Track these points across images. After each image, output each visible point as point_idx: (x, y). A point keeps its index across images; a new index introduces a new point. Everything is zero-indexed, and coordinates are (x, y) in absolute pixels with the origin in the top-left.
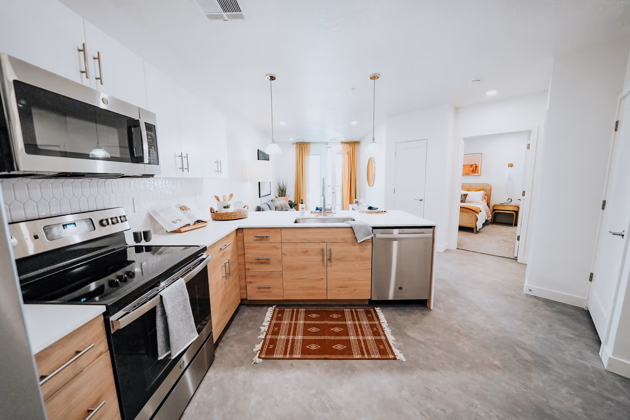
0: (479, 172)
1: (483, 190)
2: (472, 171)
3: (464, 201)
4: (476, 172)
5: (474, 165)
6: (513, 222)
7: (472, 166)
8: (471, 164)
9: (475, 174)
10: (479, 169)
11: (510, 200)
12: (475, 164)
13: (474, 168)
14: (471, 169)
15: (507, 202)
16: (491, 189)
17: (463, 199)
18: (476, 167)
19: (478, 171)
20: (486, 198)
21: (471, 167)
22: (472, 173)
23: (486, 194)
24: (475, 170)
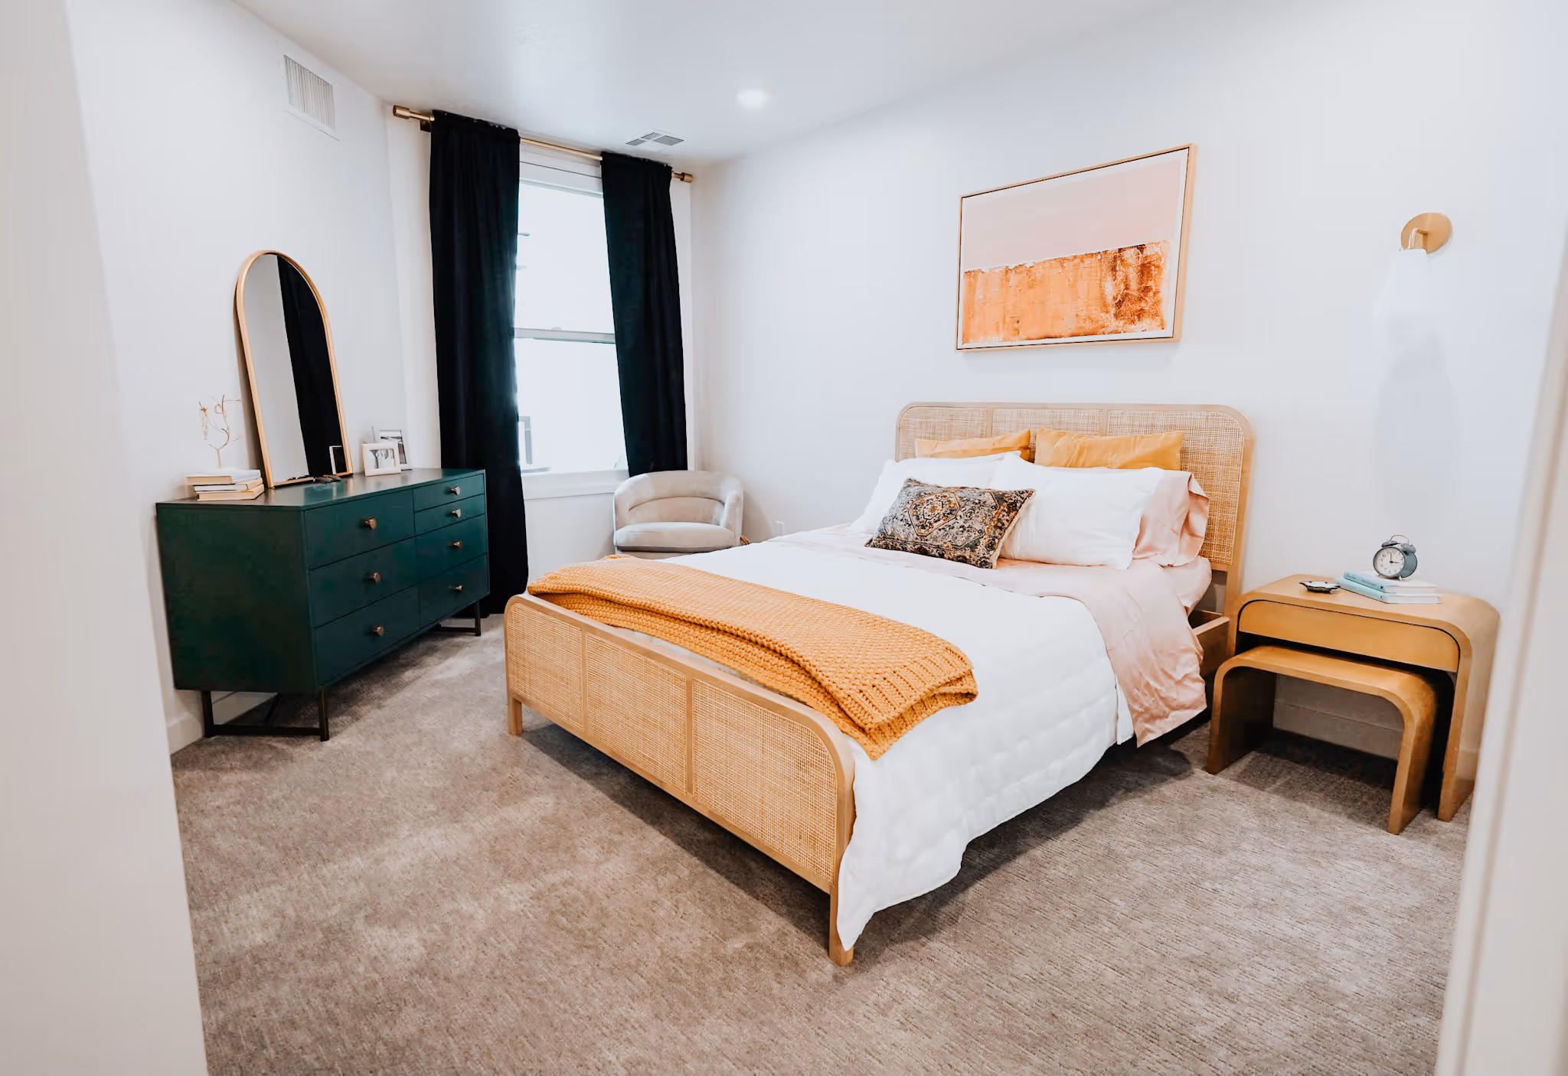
0: (1167, 310)
1: (1185, 459)
2: (1119, 304)
3: (981, 550)
4: (1140, 314)
5: (1130, 256)
6: (1398, 749)
7: (1115, 260)
8: (1113, 248)
9: (1138, 330)
10: (1166, 285)
11: (1393, 563)
12: (1141, 248)
13: (1134, 285)
14: (1111, 290)
15: (1372, 575)
16: (1246, 456)
17: (973, 536)
18: (1146, 269)
19: (1157, 303)
20: (1200, 524)
21: (1114, 269)
22: (1114, 324)
23: (1197, 489)
24: (1140, 299)
